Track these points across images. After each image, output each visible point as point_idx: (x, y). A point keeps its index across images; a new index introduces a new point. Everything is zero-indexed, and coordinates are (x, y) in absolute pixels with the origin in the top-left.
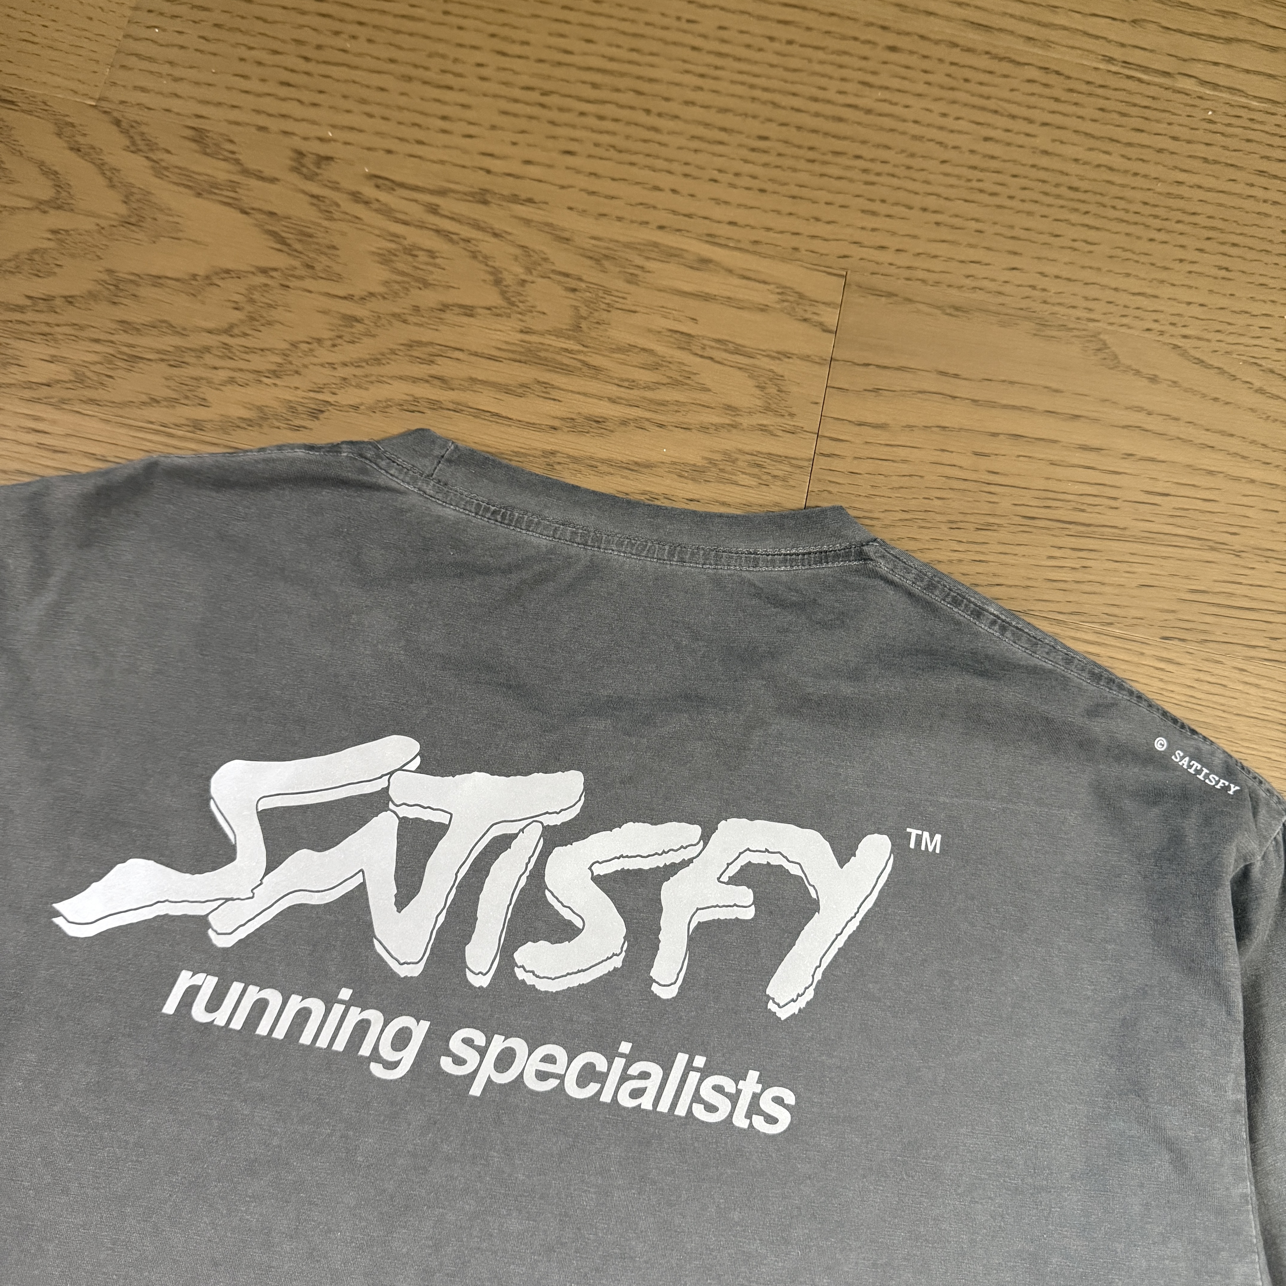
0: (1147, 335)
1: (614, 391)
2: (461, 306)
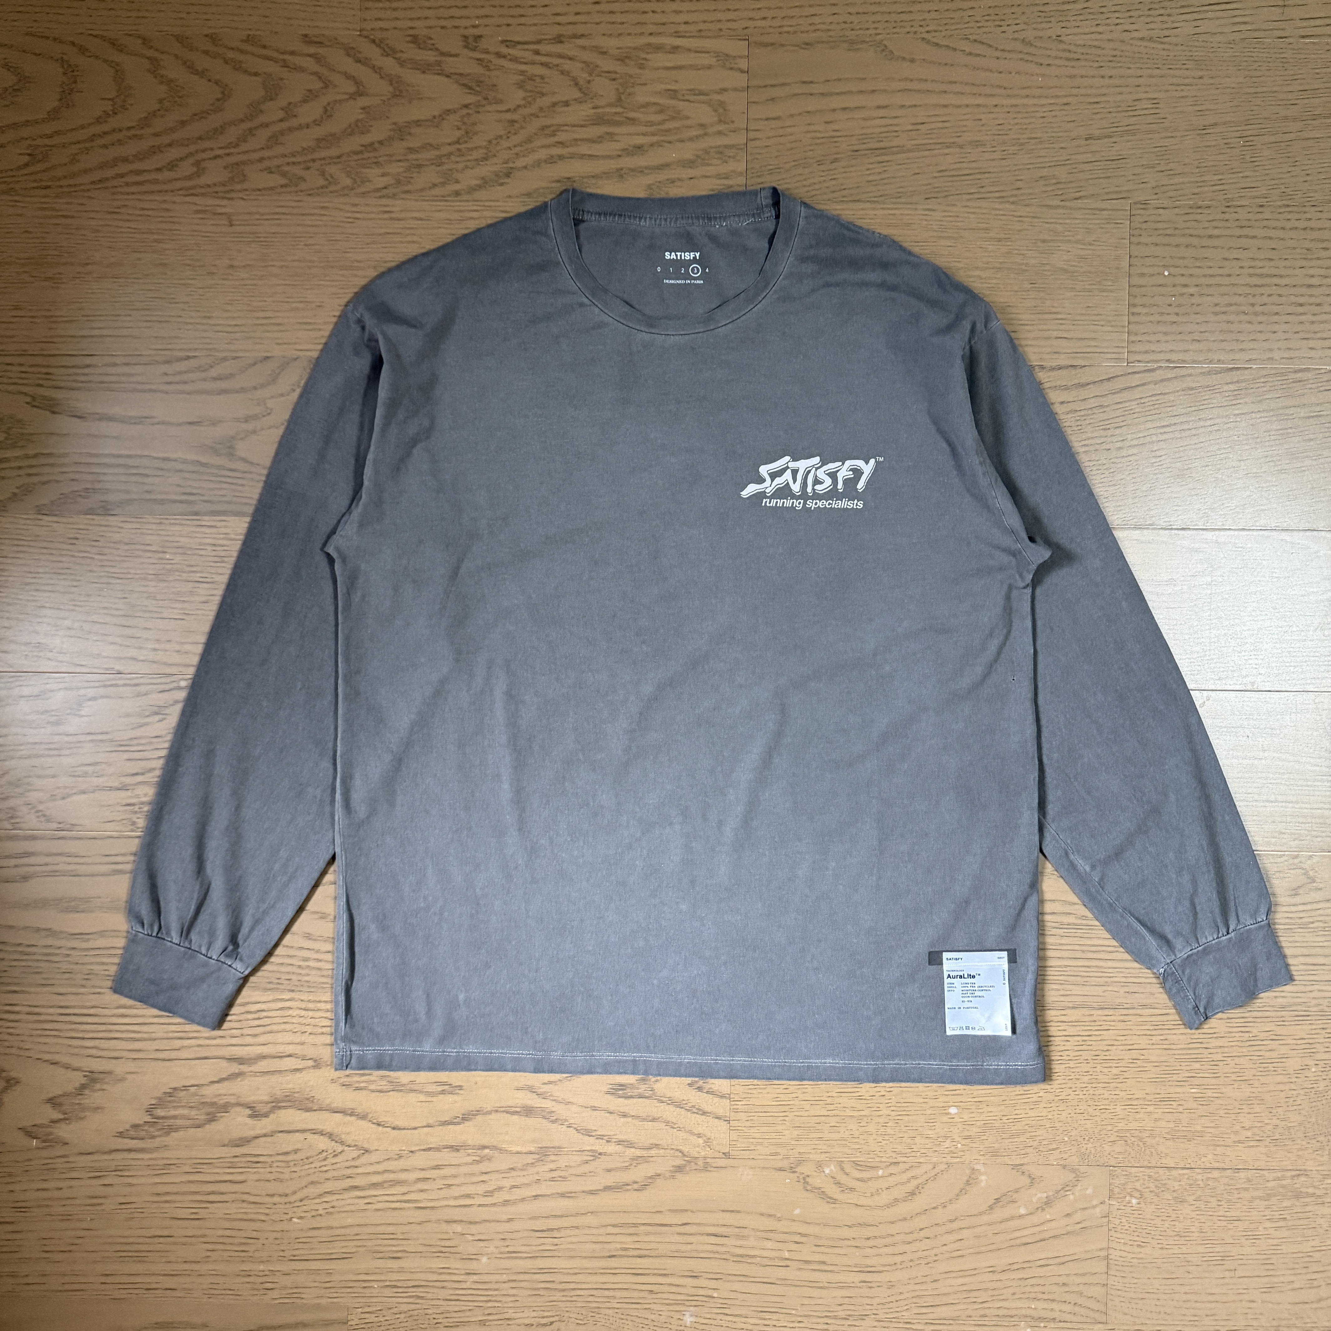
1: (644, 129)
2: (562, 102)
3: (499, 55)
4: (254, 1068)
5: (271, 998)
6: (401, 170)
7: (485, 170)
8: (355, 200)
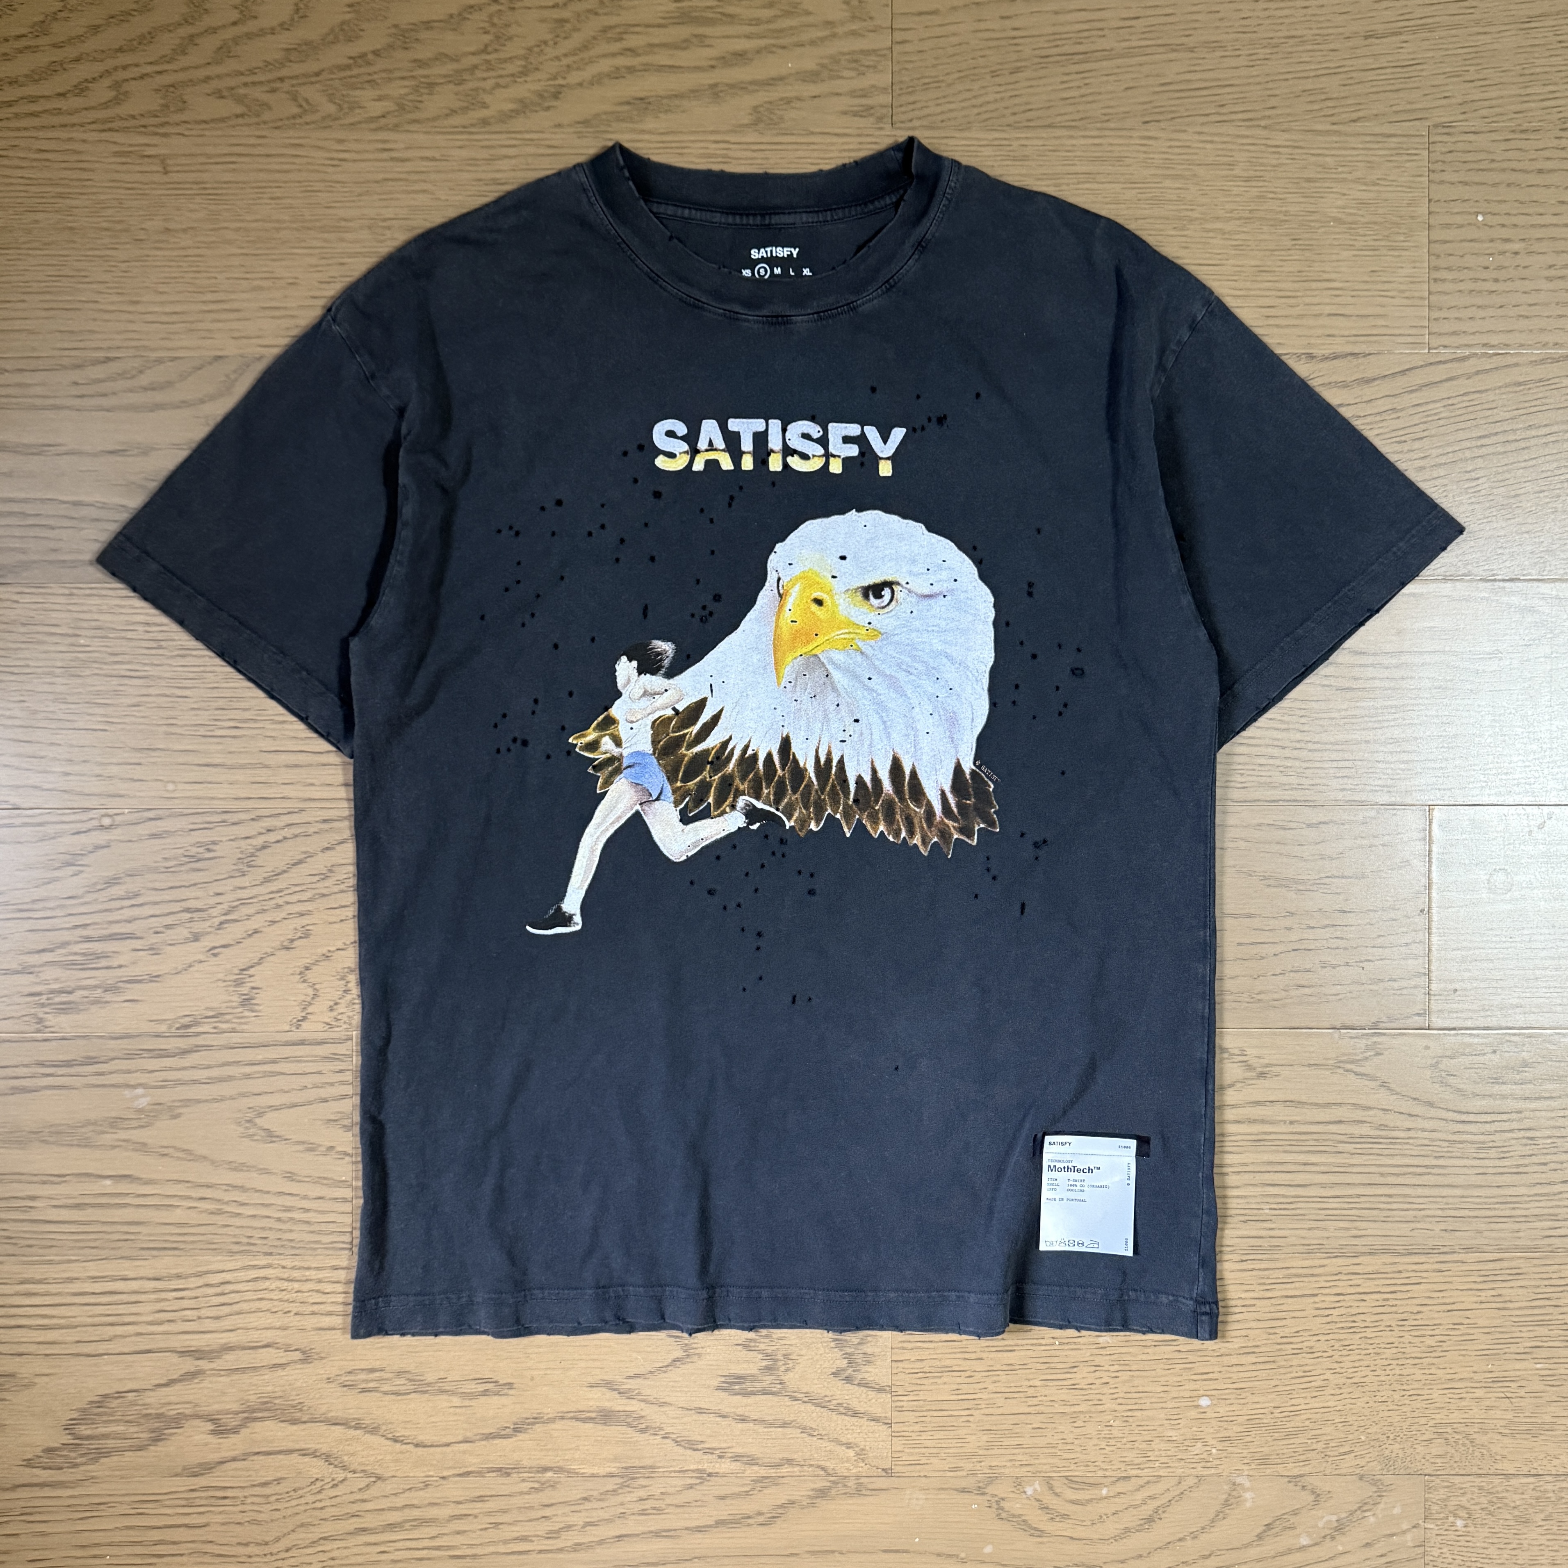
4: (218, 1364)
5: (239, 1264)
6: (406, 90)
7: (525, 89)
8: (340, 135)
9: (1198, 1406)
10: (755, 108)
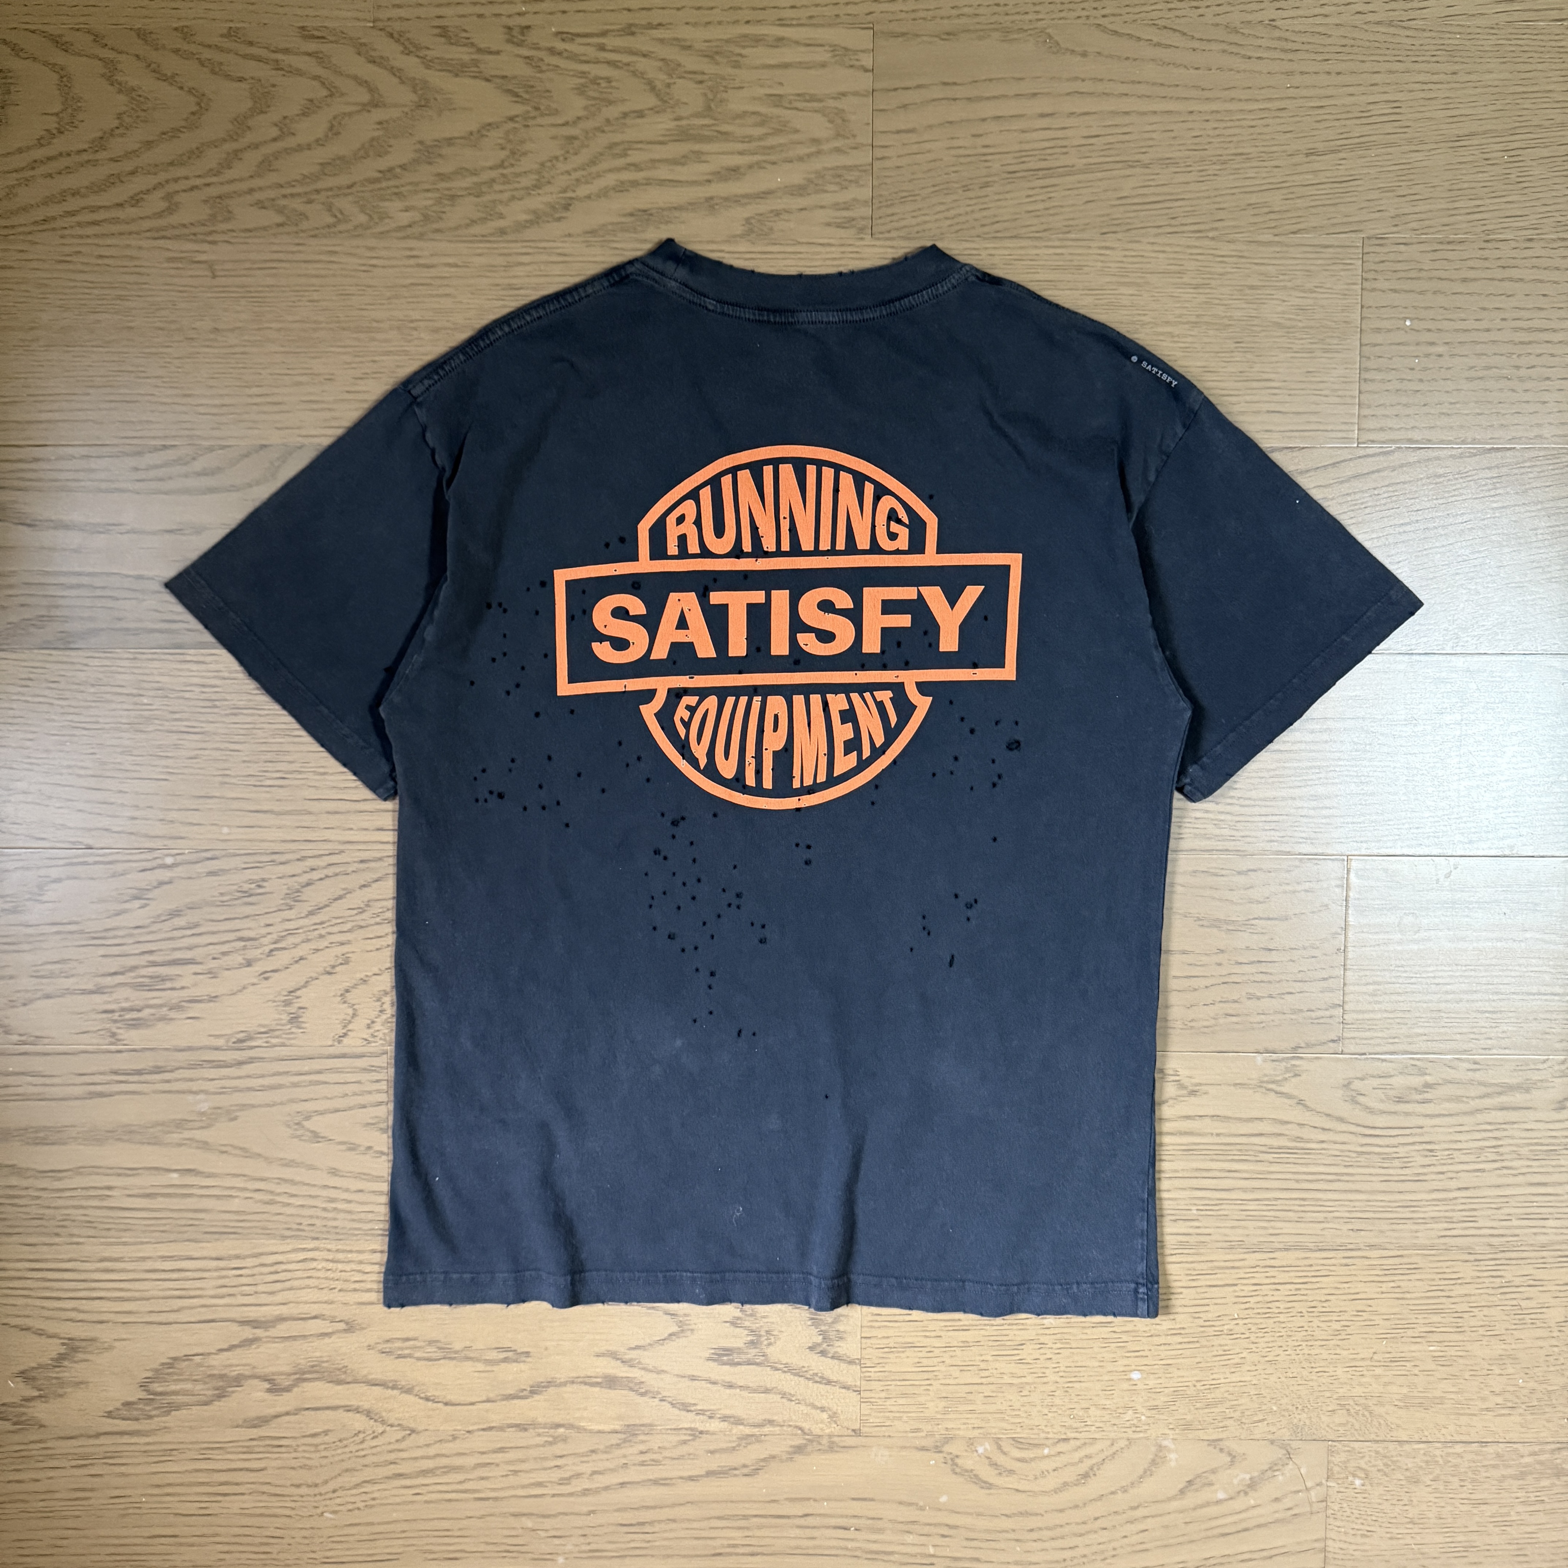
0: (1079, 21)
1: (740, 146)
2: (634, 112)
3: (552, 51)
4: (273, 1332)
5: (292, 1247)
6: (430, 202)
7: (537, 202)
8: (372, 242)
9: (1130, 1379)
10: (748, 220)
